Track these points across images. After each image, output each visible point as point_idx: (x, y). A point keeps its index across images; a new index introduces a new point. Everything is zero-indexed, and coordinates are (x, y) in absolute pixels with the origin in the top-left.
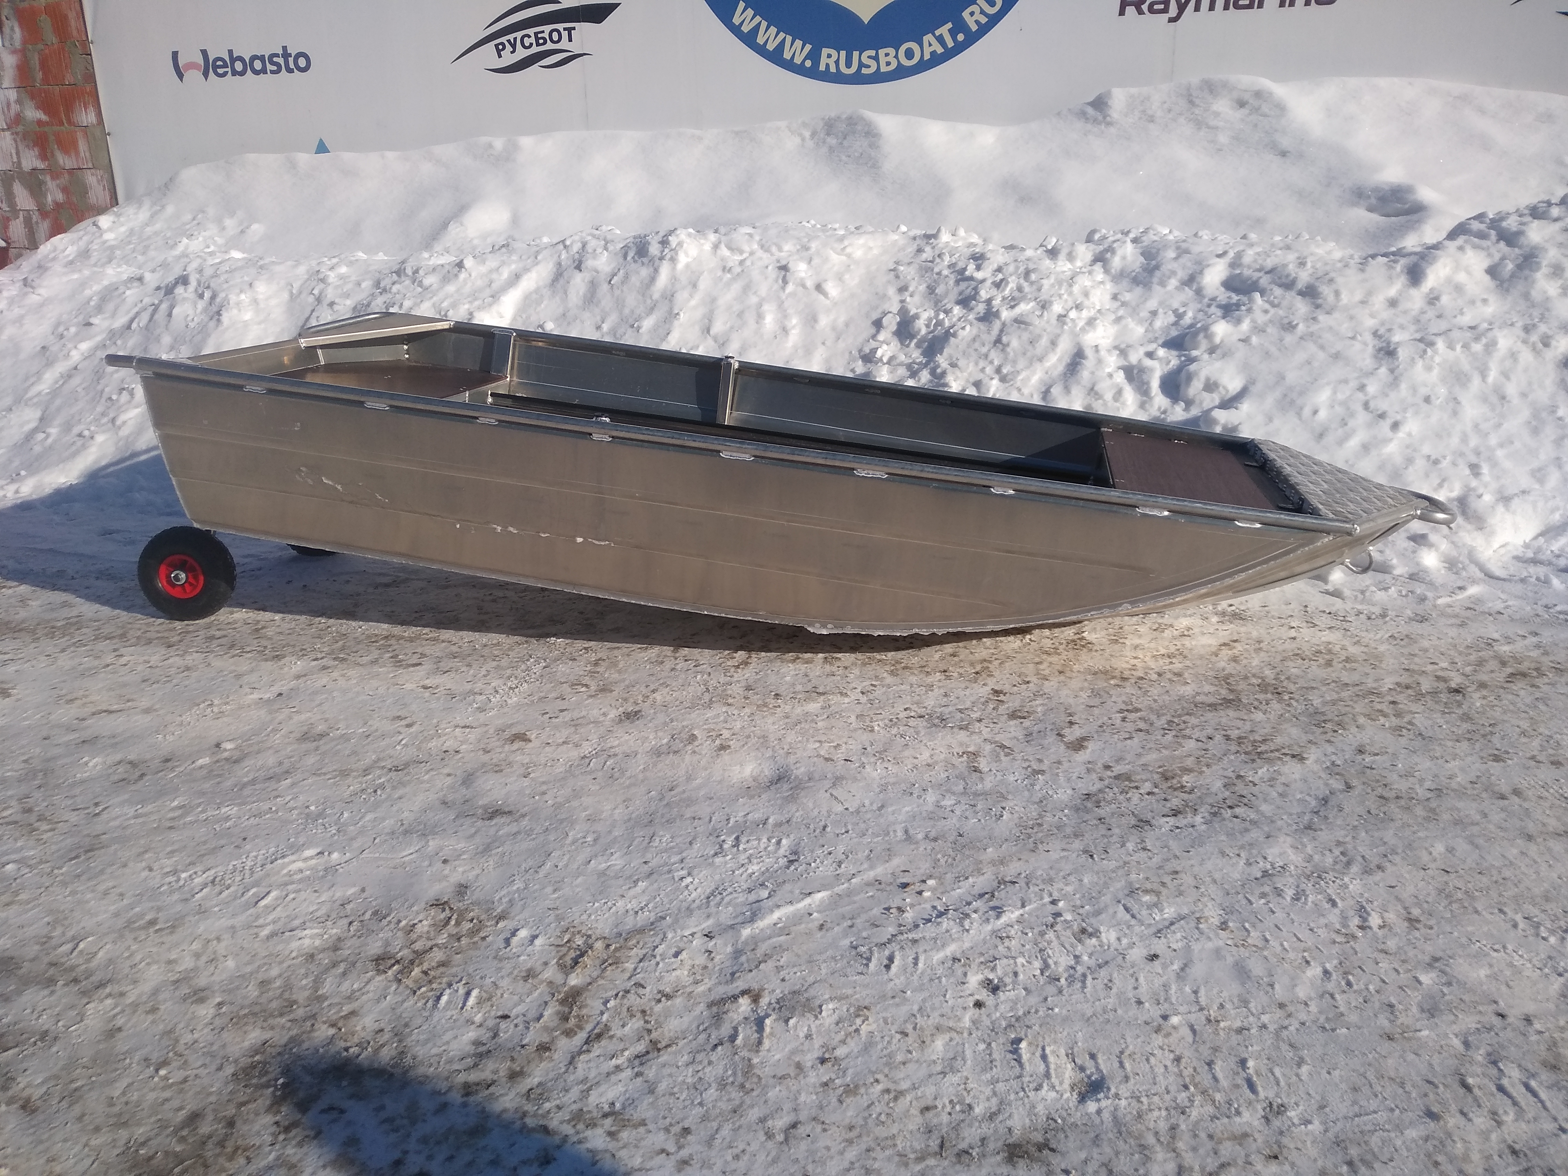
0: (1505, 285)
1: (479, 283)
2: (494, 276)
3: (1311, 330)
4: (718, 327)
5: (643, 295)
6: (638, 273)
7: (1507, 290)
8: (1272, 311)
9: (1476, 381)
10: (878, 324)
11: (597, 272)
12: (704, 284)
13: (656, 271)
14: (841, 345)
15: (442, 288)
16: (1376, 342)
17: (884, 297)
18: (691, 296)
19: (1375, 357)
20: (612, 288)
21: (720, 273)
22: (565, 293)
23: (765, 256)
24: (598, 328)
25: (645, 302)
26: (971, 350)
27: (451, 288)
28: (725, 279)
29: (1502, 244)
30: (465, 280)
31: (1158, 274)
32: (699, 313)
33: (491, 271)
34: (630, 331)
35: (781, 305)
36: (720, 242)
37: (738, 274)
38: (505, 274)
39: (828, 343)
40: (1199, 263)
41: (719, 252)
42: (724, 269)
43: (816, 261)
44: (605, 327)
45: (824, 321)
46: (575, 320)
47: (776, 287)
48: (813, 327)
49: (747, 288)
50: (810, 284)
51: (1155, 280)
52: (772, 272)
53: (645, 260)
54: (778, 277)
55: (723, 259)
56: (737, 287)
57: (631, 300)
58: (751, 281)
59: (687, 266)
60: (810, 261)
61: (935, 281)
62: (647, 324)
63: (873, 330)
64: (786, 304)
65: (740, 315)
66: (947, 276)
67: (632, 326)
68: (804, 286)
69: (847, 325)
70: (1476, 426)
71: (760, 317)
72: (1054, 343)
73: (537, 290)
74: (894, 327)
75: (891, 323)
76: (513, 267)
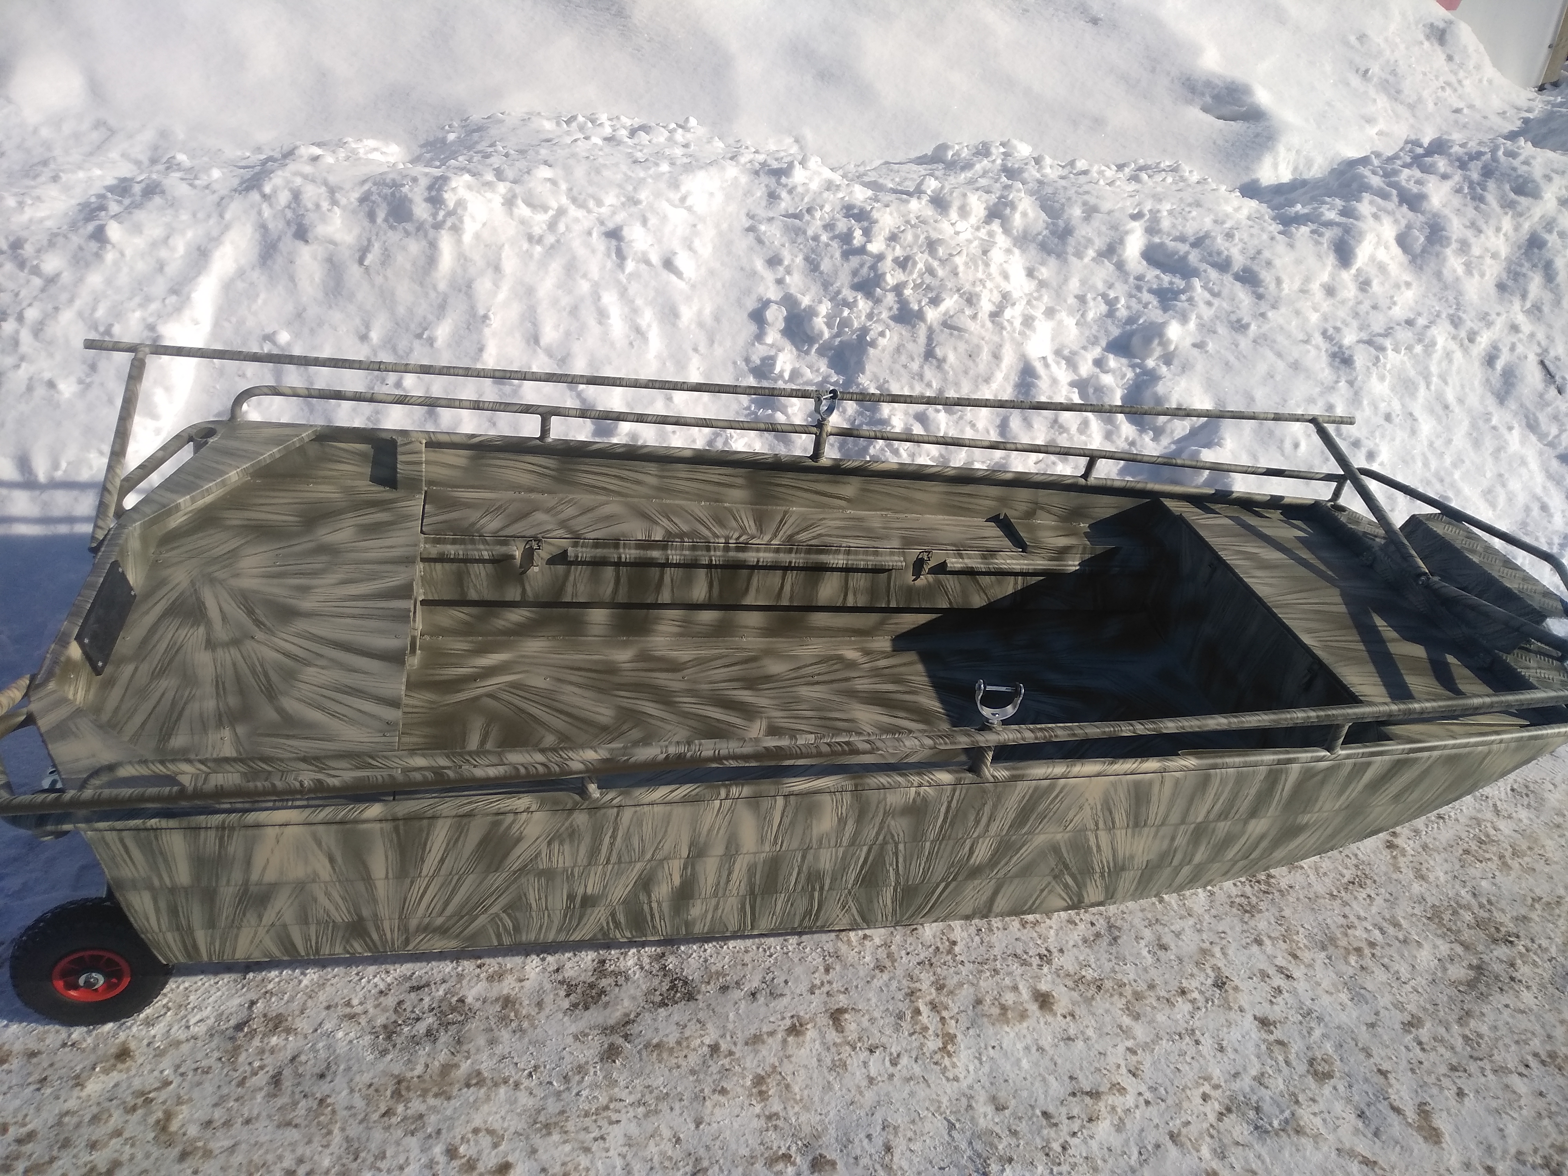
0: (1419, 262)
1: (141, 266)
2: (164, 253)
3: (1262, 330)
4: (550, 334)
5: (421, 284)
6: (404, 249)
7: (1421, 268)
8: (1216, 302)
9: (1422, 391)
10: (758, 317)
11: (334, 243)
12: (510, 263)
13: (433, 245)
14: (718, 351)
15: (81, 280)
16: (1328, 345)
17: (753, 274)
18: (496, 285)
19: (1331, 365)
20: (367, 269)
21: (526, 246)
22: (292, 279)
23: (580, 213)
24: (364, 338)
25: (426, 295)
26: (898, 367)
27: (95, 279)
28: (536, 256)
29: (1405, 207)
30: (116, 263)
31: (1071, 241)
32: (515, 311)
33: (154, 245)
34: (417, 344)
35: (623, 293)
36: (514, 196)
37: (552, 247)
38: (180, 246)
39: (702, 348)
40: (1114, 227)
41: (516, 211)
42: (530, 238)
43: (653, 221)
44: (375, 336)
45: (687, 314)
46: (320, 324)
47: (609, 265)
48: (674, 325)
49: (571, 268)
50: (655, 259)
51: (1070, 250)
52: (598, 242)
53: (409, 226)
54: (608, 249)
55: (523, 222)
56: (556, 267)
57: (404, 291)
58: (574, 258)
59: (477, 236)
60: (644, 222)
61: (813, 251)
62: (443, 332)
63: (753, 328)
64: (631, 291)
65: (574, 311)
66: (827, 245)
67: (419, 336)
68: (648, 263)
69: (717, 319)
70: (1431, 444)
71: (602, 315)
72: (997, 356)
73: (241, 273)
74: (781, 325)
75: (776, 316)
76: (190, 234)
